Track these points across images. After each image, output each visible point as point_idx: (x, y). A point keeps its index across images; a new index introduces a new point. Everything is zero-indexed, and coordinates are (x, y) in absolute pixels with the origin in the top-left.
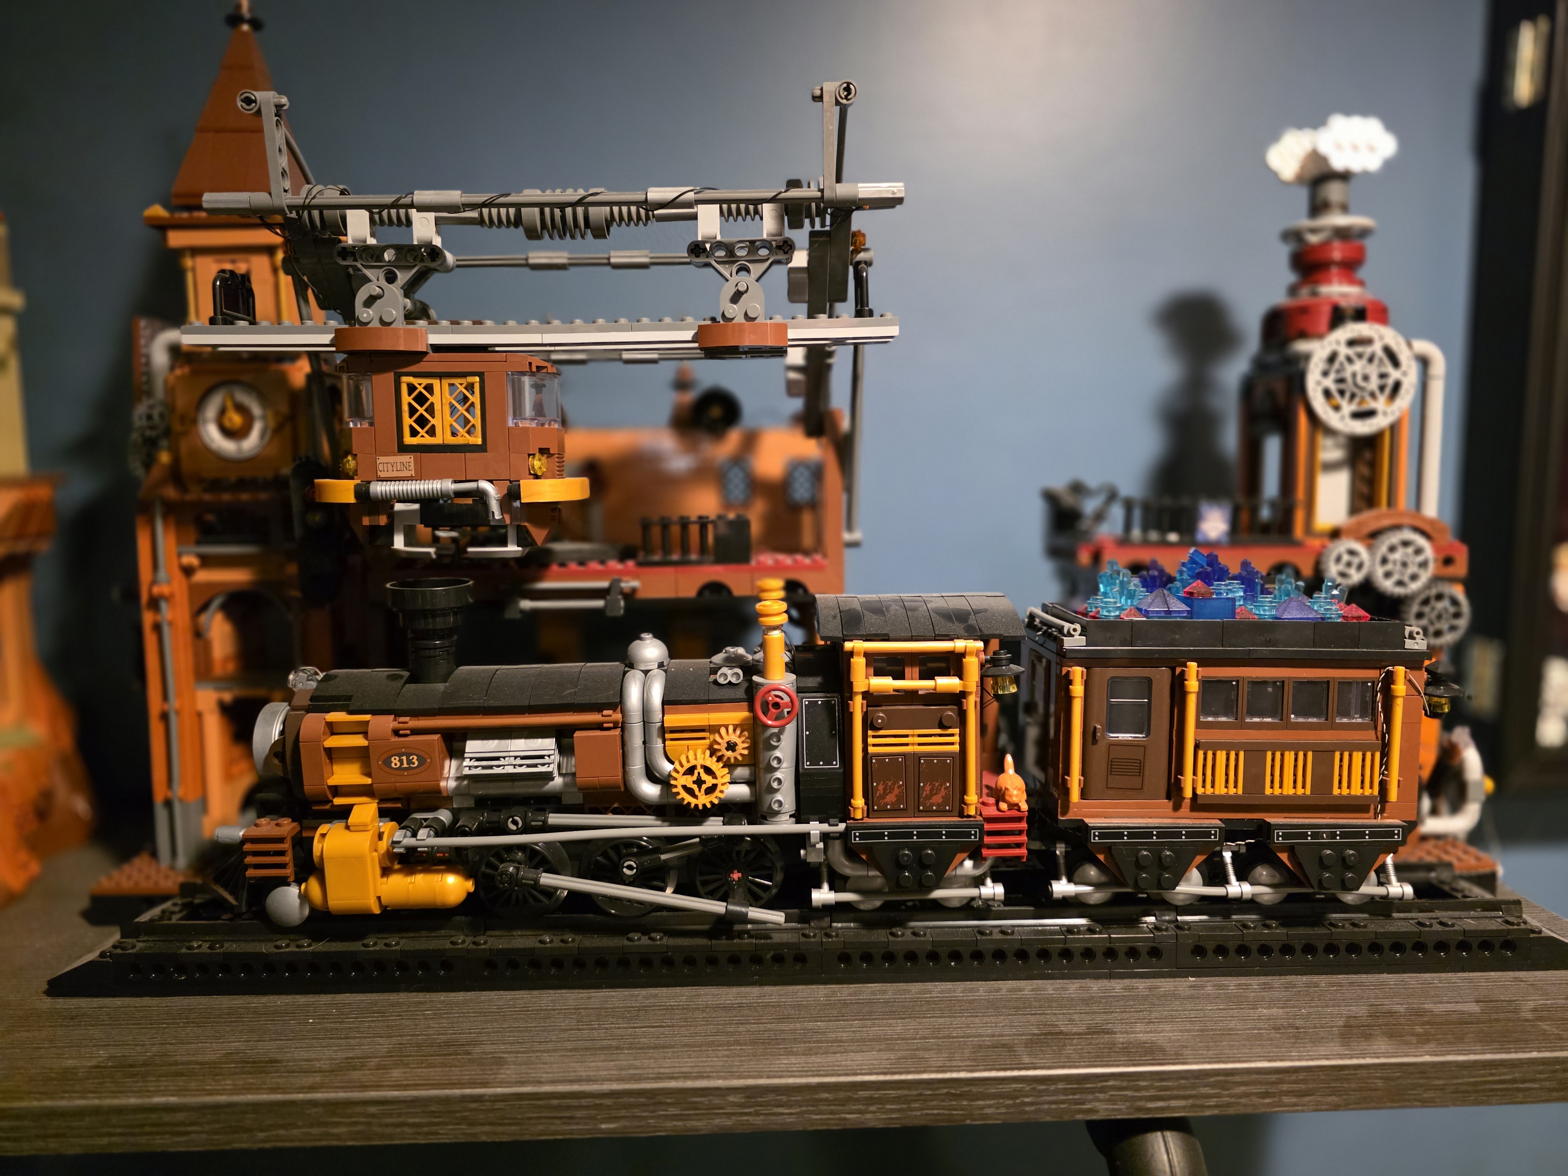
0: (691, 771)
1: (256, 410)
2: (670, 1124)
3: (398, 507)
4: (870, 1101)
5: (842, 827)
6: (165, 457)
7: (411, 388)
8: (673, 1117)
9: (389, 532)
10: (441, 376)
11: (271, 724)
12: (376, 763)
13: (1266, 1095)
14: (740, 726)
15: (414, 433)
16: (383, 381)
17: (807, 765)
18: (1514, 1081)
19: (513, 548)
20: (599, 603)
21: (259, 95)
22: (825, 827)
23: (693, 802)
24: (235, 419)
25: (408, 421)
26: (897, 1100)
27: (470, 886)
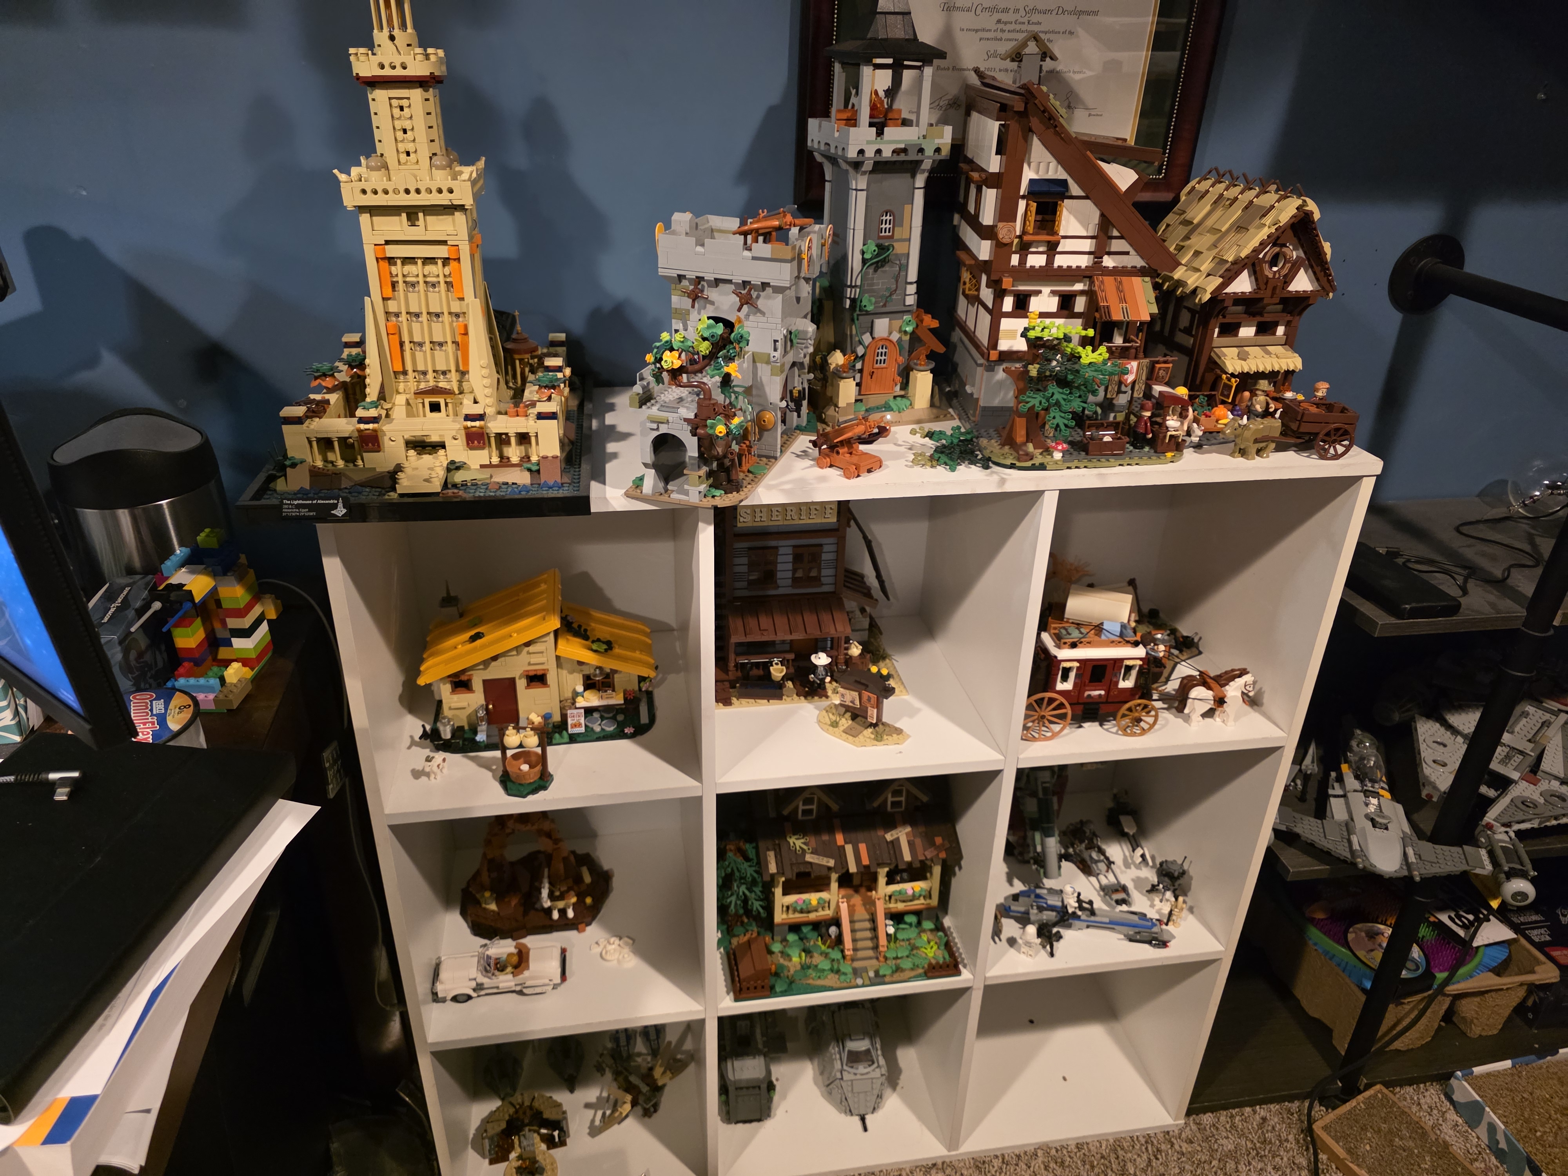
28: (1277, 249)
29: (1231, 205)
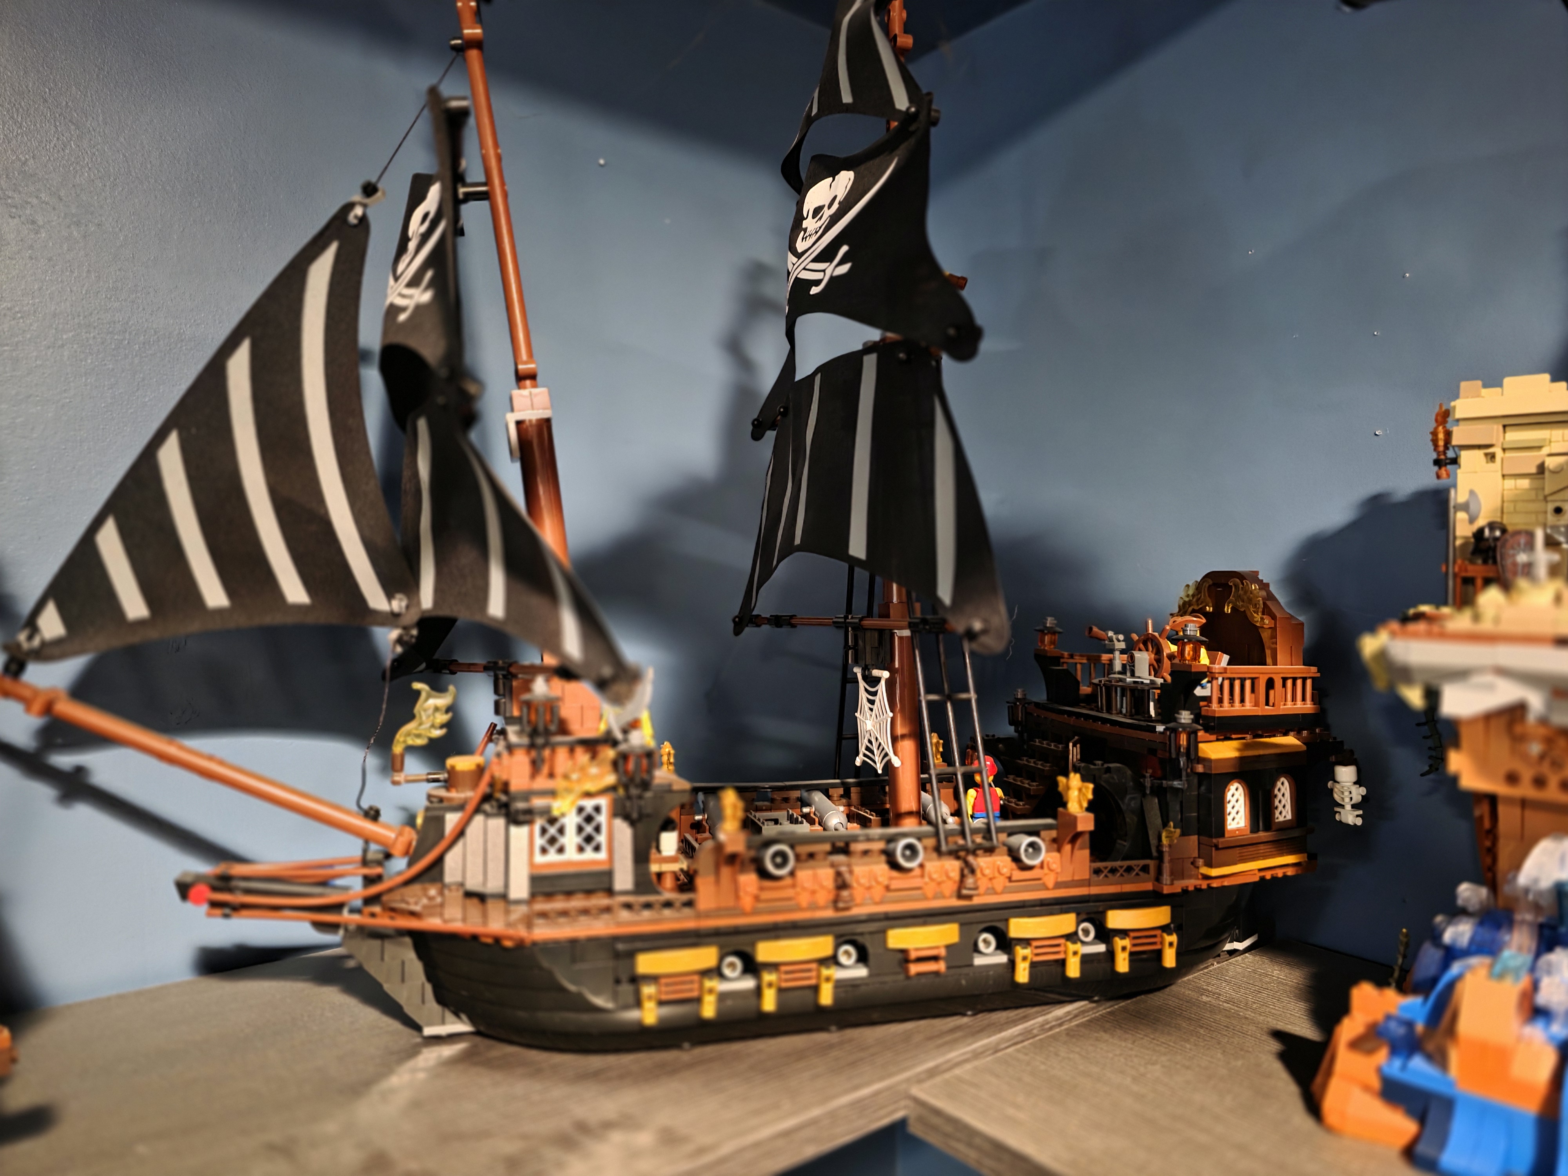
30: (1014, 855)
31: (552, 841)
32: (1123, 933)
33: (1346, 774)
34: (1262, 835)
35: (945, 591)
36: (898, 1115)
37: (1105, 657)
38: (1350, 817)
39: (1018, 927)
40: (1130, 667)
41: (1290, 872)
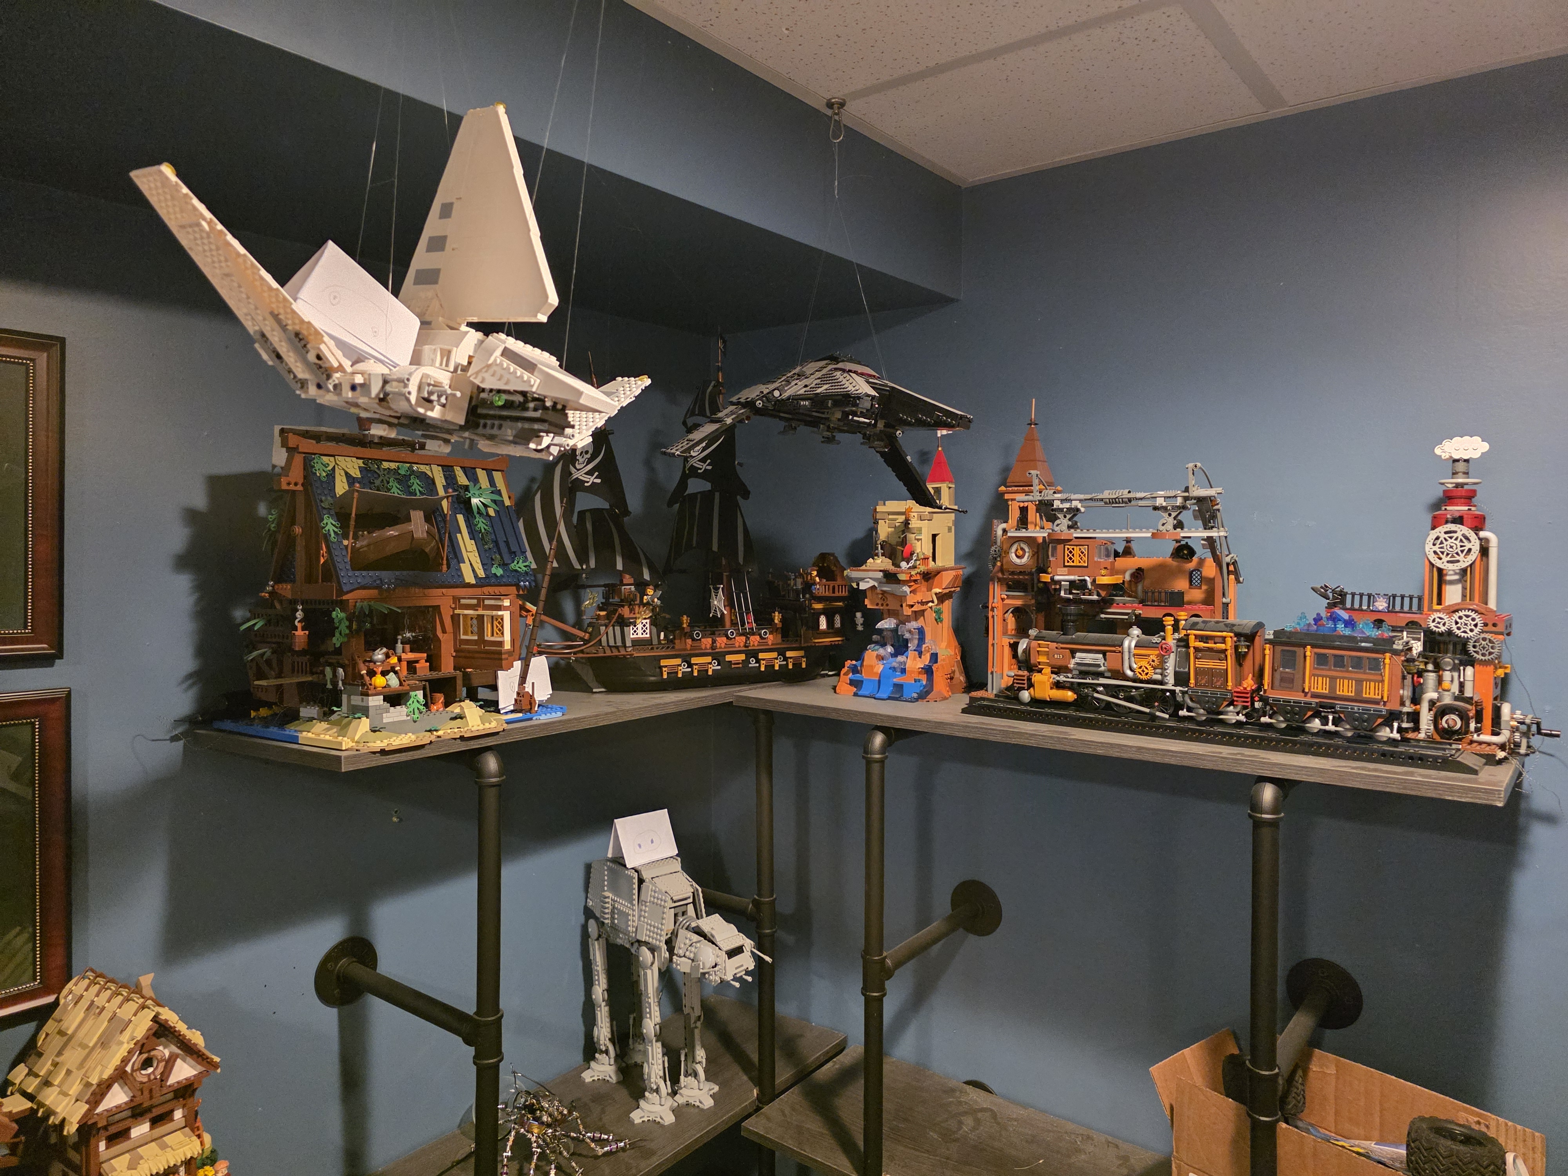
0: (1140, 667)
1: (1027, 550)
2: (1117, 754)
3: (1063, 583)
4: (1172, 756)
5: (1186, 689)
6: (999, 564)
7: (1068, 549)
8: (1118, 752)
9: (1060, 590)
10: (1077, 545)
11: (1023, 644)
12: (1051, 656)
13: (1297, 774)
14: (1158, 656)
15: (1068, 562)
16: (1060, 547)
17: (1177, 669)
18: (1386, 783)
19: (1095, 597)
20: (1127, 617)
21: (1032, 472)
22: (1181, 689)
23: (1141, 677)
24: (1020, 553)
25: (1067, 558)
26: (1180, 757)
27: (1075, 696)
28: (145, 1056)
29: (100, 1013)
30: (760, 635)
31: (635, 631)
32: (791, 658)
33: (859, 615)
34: (831, 631)
35: (741, 560)
36: (731, 700)
37: (789, 582)
38: (860, 628)
39: (761, 656)
40: (795, 584)
41: (840, 643)
